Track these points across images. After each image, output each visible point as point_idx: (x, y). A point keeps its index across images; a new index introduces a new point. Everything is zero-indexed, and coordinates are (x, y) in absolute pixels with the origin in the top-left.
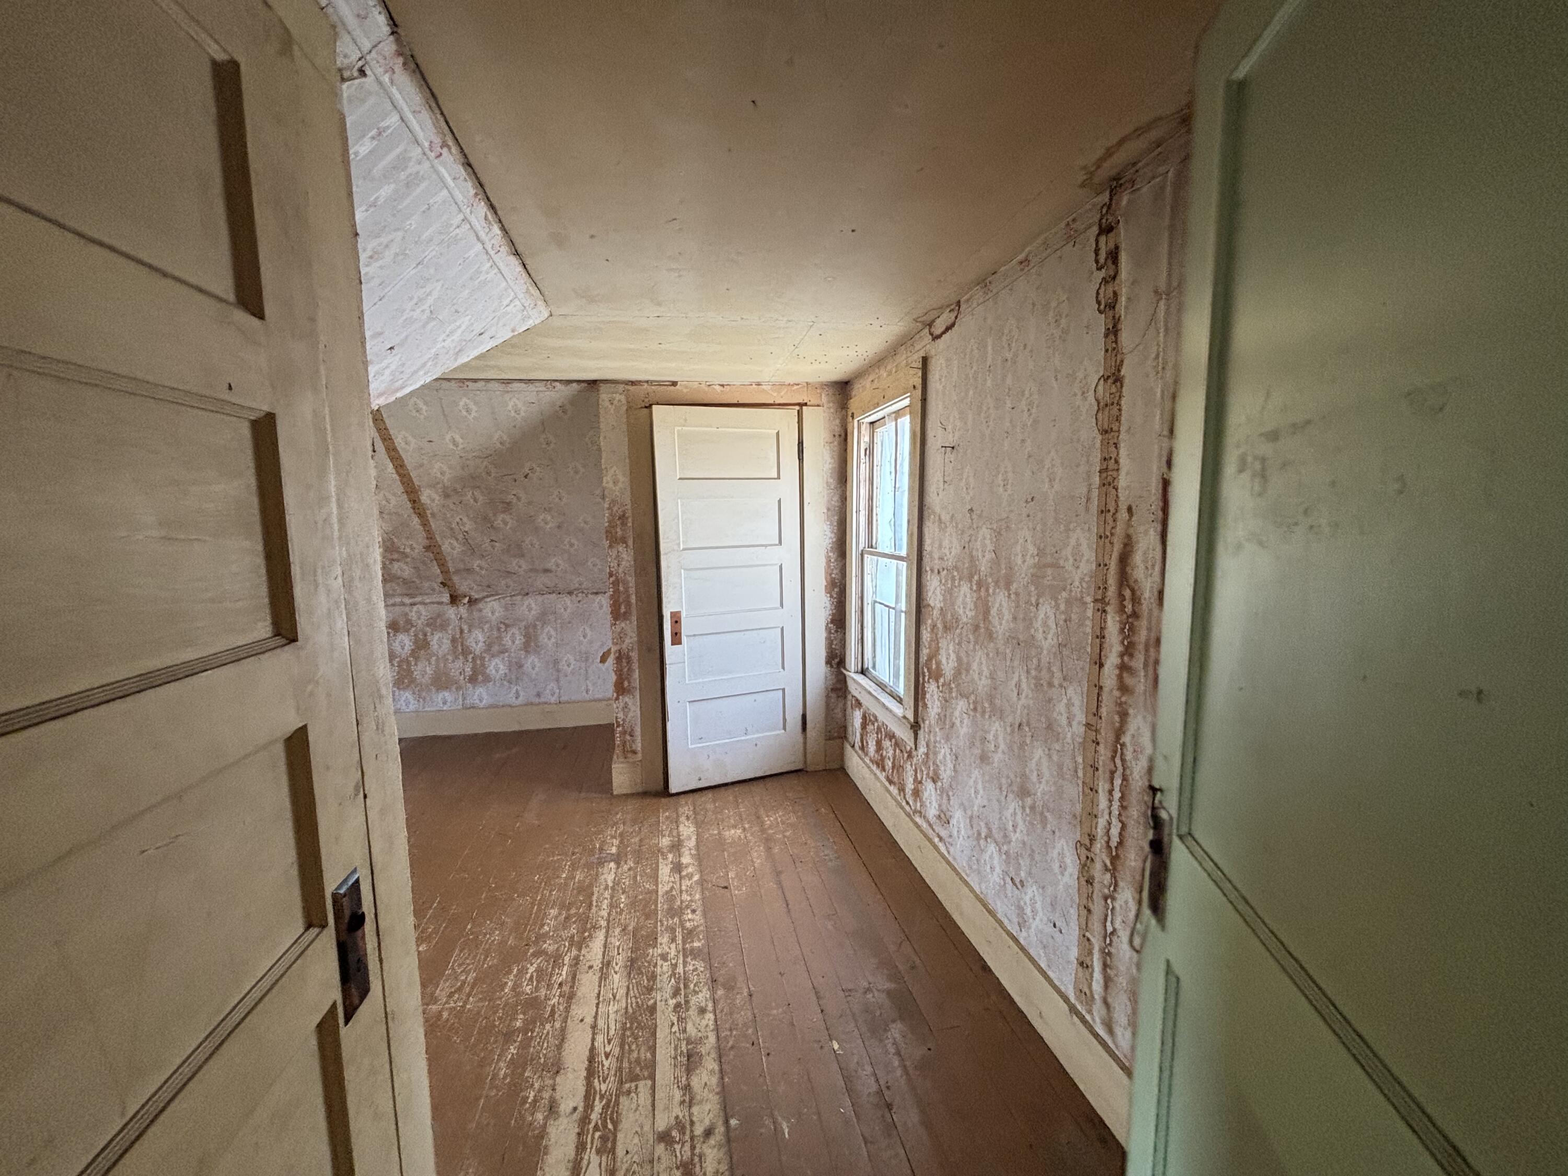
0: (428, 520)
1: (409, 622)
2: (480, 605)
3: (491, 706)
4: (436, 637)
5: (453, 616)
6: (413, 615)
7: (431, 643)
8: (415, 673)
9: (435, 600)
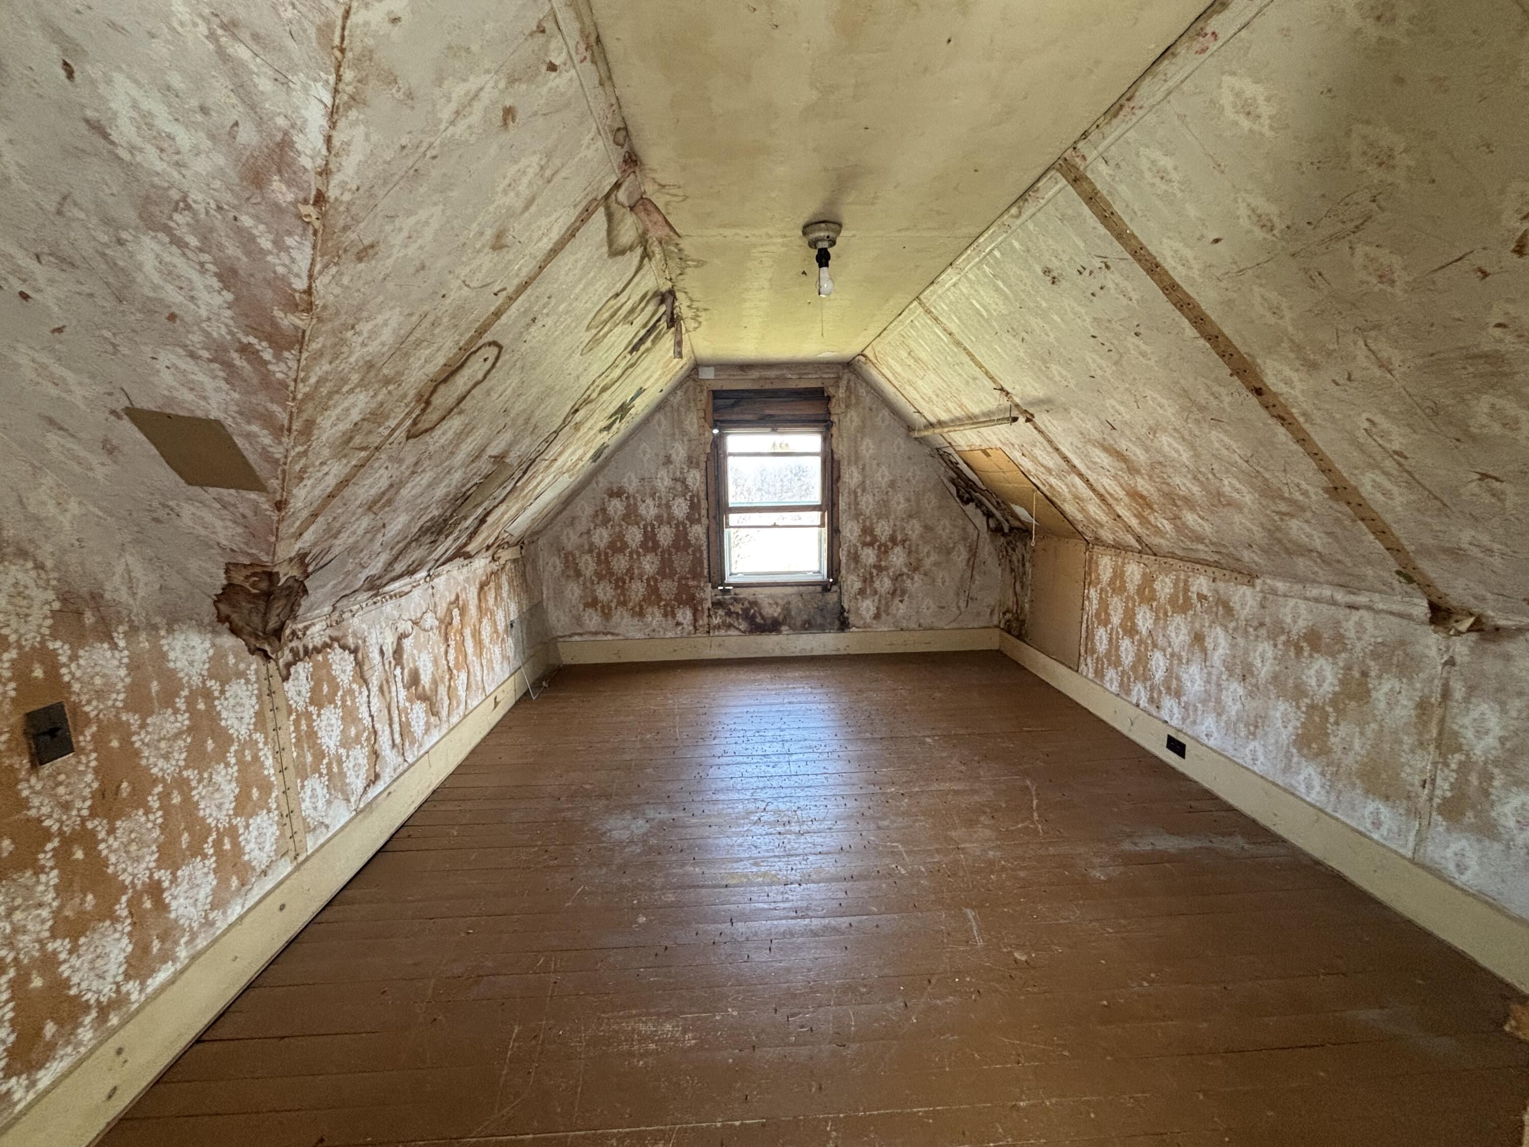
0: (1304, 431)
1: (1339, 638)
2: (1510, 647)
3: (1479, 897)
4: (1386, 687)
5: (1433, 652)
6: (1349, 627)
7: (1374, 694)
8: (1333, 739)
9: (1395, 608)
